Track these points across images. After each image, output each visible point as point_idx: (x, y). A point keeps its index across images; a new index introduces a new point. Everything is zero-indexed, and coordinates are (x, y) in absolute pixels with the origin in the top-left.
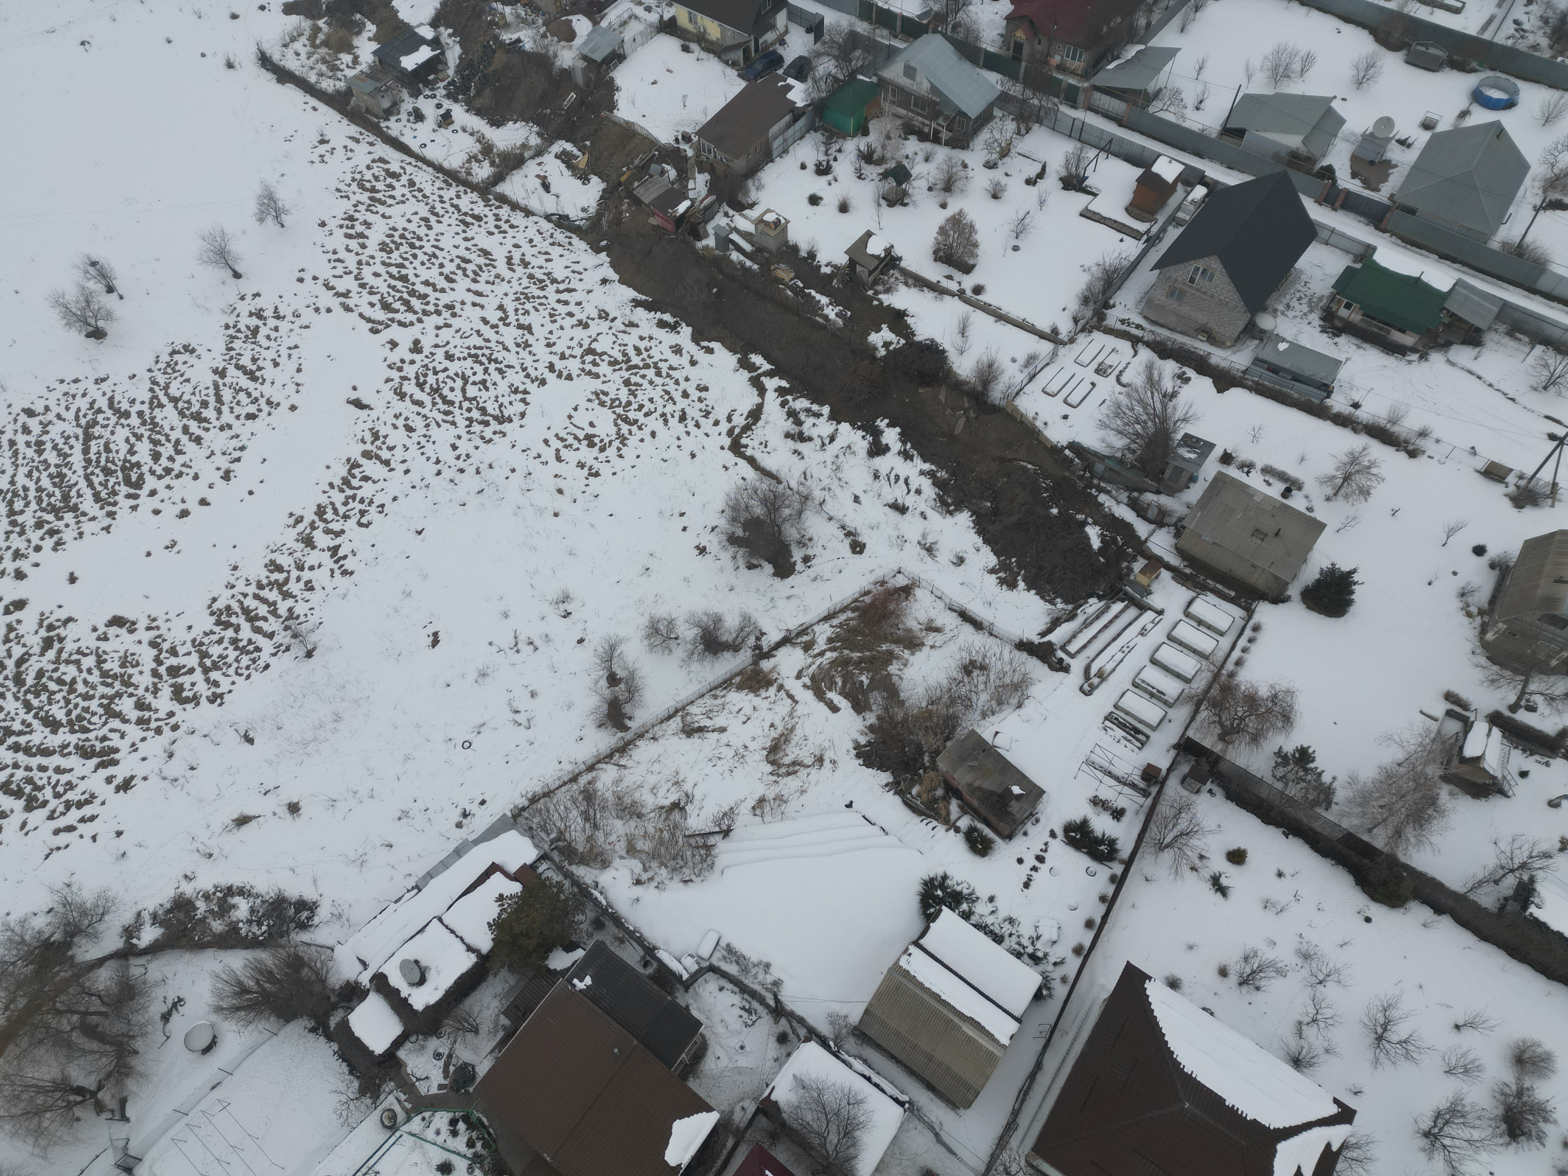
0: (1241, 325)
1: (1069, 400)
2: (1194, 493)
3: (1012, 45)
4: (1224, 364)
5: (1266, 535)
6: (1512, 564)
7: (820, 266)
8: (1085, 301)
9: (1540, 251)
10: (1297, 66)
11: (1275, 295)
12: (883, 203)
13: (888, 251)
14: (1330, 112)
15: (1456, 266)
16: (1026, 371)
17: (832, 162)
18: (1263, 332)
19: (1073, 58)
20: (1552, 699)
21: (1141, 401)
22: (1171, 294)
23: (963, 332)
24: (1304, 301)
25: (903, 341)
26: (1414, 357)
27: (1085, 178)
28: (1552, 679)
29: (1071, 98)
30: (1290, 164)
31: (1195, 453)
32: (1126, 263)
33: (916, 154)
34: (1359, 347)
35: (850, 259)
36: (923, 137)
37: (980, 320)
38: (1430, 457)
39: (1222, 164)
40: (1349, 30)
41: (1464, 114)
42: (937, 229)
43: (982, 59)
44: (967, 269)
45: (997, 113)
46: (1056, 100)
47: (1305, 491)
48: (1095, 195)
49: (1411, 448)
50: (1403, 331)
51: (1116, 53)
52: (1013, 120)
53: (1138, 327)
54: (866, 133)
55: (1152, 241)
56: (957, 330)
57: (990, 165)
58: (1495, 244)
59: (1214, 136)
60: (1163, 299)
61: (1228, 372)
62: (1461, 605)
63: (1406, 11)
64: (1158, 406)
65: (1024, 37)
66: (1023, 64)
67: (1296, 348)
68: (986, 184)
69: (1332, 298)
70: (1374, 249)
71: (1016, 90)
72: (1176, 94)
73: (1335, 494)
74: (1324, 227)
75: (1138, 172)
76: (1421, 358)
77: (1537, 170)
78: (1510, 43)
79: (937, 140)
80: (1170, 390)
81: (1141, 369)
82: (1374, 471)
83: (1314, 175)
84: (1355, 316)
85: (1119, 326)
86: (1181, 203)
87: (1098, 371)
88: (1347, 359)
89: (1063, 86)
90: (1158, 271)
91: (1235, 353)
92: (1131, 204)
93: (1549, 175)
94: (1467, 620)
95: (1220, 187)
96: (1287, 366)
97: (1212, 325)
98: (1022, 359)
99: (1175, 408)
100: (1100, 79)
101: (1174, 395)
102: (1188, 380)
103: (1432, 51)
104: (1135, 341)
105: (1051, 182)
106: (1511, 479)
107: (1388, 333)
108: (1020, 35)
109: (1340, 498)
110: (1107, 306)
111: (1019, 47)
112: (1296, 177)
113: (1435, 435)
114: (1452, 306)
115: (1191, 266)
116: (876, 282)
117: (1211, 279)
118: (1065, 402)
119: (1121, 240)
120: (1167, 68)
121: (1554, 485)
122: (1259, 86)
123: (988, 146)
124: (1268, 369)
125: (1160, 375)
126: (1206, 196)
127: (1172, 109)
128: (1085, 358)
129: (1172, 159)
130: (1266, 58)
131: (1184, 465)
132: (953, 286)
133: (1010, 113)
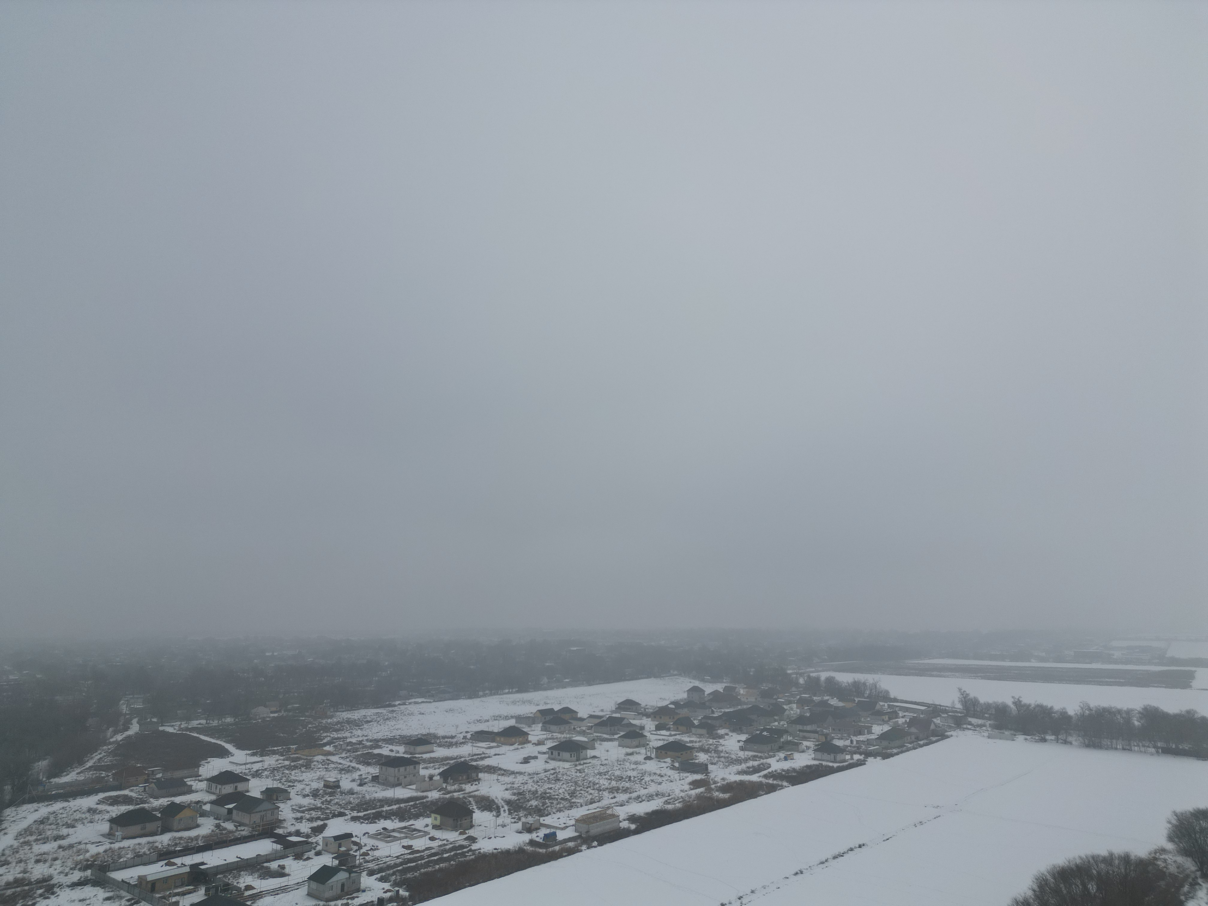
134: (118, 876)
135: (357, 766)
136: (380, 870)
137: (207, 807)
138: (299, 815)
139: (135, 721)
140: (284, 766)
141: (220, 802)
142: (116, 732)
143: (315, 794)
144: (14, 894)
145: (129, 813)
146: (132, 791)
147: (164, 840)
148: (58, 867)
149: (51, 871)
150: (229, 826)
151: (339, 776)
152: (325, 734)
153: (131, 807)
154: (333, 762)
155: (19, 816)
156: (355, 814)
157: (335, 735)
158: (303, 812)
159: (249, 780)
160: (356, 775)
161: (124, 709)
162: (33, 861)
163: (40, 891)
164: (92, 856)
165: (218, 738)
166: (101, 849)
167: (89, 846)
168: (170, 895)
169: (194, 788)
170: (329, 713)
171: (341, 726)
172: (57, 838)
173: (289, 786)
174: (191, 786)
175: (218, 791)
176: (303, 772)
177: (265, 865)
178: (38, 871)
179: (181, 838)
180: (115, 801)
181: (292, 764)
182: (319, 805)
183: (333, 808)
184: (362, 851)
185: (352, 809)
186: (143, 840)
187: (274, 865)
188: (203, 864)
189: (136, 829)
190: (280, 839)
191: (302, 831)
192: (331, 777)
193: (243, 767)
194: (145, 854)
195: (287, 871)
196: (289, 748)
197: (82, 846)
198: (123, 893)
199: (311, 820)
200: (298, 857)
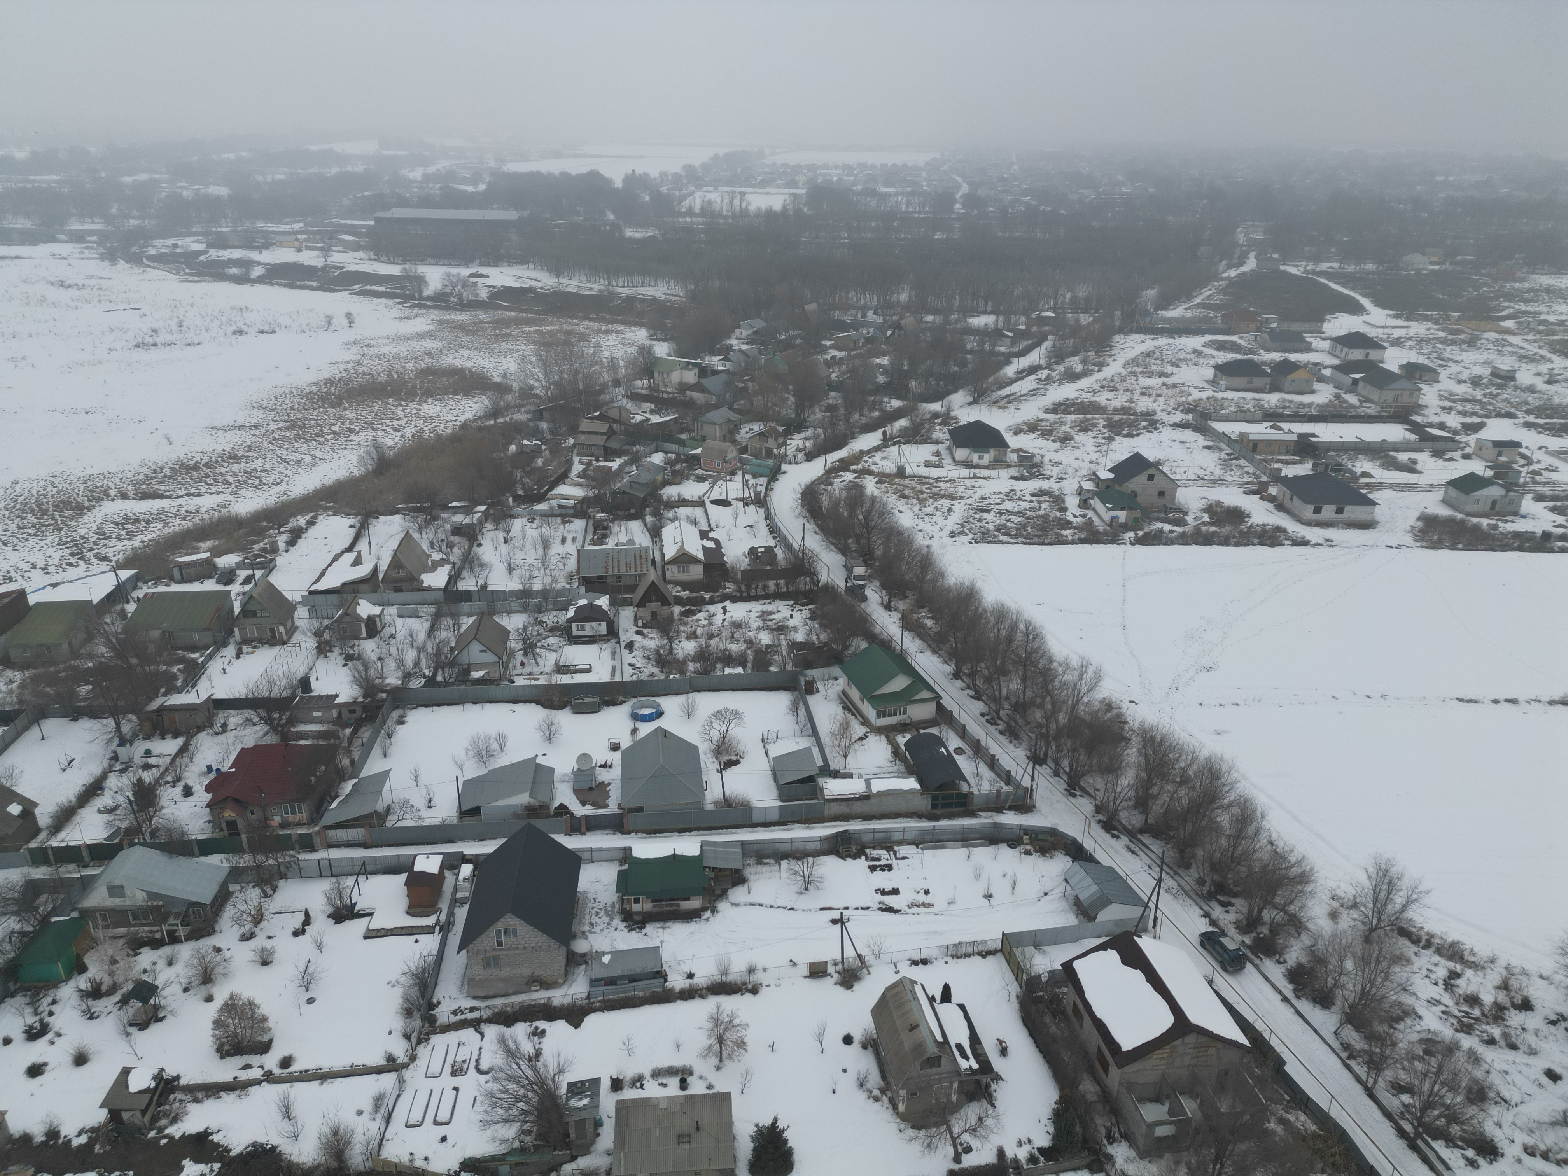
0: (562, 960)
1: (439, 1119)
2: (607, 1138)
3: (224, 825)
4: (567, 1001)
5: (689, 1136)
6: (875, 1036)
7: (70, 1141)
8: (408, 1013)
9: (740, 797)
10: (495, 746)
11: (576, 921)
12: (132, 1030)
13: (159, 1077)
14: (539, 767)
15: (693, 833)
16: (379, 1117)
17: (47, 1019)
18: (584, 955)
19: (294, 813)
20: (974, 1130)
21: (510, 1078)
22: (487, 964)
23: (288, 1115)
24: (602, 913)
25: (217, 1166)
26: (708, 914)
27: (354, 905)
28: (962, 1112)
29: (307, 844)
30: (529, 816)
31: (586, 1097)
32: (431, 959)
33: (155, 964)
34: (664, 928)
35: (110, 1111)
36: (156, 944)
37: (301, 1092)
38: (768, 986)
39: (474, 840)
40: (520, 708)
41: (634, 731)
42: (211, 1026)
43: (196, 849)
44: (265, 1048)
45: (233, 887)
46: (292, 852)
47: (697, 1072)
48: (371, 914)
49: (750, 987)
50: (688, 899)
51: (333, 794)
52: (254, 887)
53: (472, 1009)
54: (82, 969)
55: (445, 928)
56: (279, 1117)
57: (246, 938)
58: (709, 807)
59: (455, 822)
60: (482, 972)
61: (574, 1005)
62: (865, 1095)
63: (553, 682)
64: (529, 1072)
65: (233, 815)
66: (244, 836)
67: (617, 955)
68: (251, 956)
69: (622, 901)
70: (630, 849)
71: (246, 860)
72: (405, 804)
73: (721, 1060)
74: (583, 850)
75: (404, 877)
76: (713, 912)
77: (704, 749)
78: (634, 678)
79: (174, 939)
80: (532, 1051)
81: (495, 1047)
82: (736, 1022)
83: (553, 816)
84: (646, 906)
85: (453, 1019)
86: (456, 885)
87: (454, 1074)
88: (662, 942)
89: (294, 838)
90: (465, 951)
91: (571, 985)
92: (410, 907)
93: (713, 747)
94: (877, 1105)
95: (482, 858)
96: (619, 973)
97: (539, 972)
98: (367, 1105)
99: (545, 1066)
100: (328, 819)
101: (538, 1054)
102: (543, 1032)
103: (587, 700)
104: (475, 1024)
105: (321, 924)
106: (831, 969)
107: (678, 905)
108: (229, 814)
109: (726, 1061)
110: (432, 1006)
111: (232, 825)
112: (539, 824)
113: (760, 966)
114: (709, 863)
115: (492, 933)
116: (155, 1119)
117: (515, 934)
118: (436, 1123)
119: (417, 941)
120: (387, 787)
121: (859, 956)
122: (473, 771)
123: (237, 921)
124: (606, 985)
125: (515, 1042)
126: (474, 870)
127: (407, 816)
128: (435, 1068)
129: (428, 855)
130: (467, 749)
131: (584, 1115)
132: (255, 1073)
133: (248, 883)
134: (1220, 427)
135: (1549, 355)
136: (1554, 498)
137: (1327, 372)
138: (1448, 404)
139: (1252, 255)
140: (1437, 339)
141: (1345, 368)
142: (1230, 266)
143: (1476, 382)
144: (1121, 420)
145: (1237, 362)
146: (1241, 338)
147: (1272, 399)
148: (1162, 404)
149: (1155, 406)
150: (1352, 399)
151: (1517, 365)
152: (1507, 304)
153: (1239, 357)
154: (1511, 345)
155: (1127, 345)
156: (1531, 419)
157: (1522, 307)
158: (1454, 401)
159: (1385, 348)
160: (1544, 368)
161: (1241, 238)
162: (1138, 392)
163: (1144, 424)
164: (1194, 401)
165: (1352, 289)
166: (1204, 395)
167: (1192, 390)
168: (1272, 461)
169: (1313, 346)
170: (1519, 274)
171: (1534, 296)
172: (1162, 374)
173: (1440, 365)
174: (1311, 343)
175: (1343, 355)
176: (1463, 350)
177: (1392, 454)
178: (1143, 404)
179: (1291, 402)
180: (1222, 347)
181: (1450, 337)
182: (1479, 397)
183: (1499, 405)
184: (1531, 468)
185: (1528, 412)
186: (1249, 395)
187: (1403, 457)
188: (1314, 435)
189: (1242, 381)
190: (1416, 428)
191: (1448, 424)
192: (1505, 364)
193: (1381, 330)
194: (1249, 410)
195: (1419, 467)
196: (1448, 316)
197: (1185, 388)
198: (1223, 446)
199: (1464, 413)
200: (1437, 454)
